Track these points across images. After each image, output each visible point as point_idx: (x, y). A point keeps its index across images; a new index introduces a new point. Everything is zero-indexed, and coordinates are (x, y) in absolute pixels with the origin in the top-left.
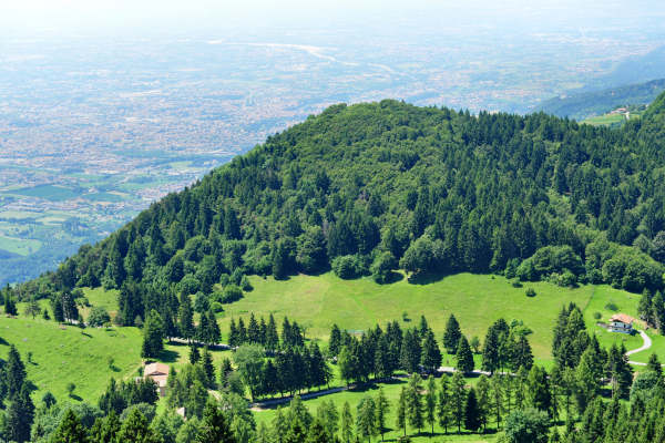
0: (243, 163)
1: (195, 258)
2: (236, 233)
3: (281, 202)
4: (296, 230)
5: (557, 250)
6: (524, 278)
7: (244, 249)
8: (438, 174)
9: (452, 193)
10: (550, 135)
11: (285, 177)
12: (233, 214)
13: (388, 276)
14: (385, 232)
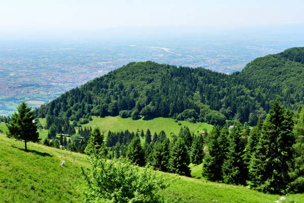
0: (98, 79)
1: (76, 109)
2: (91, 102)
3: (106, 92)
4: (109, 101)
5: (190, 111)
6: (179, 119)
7: (92, 107)
9: (160, 91)
11: (109, 84)
12: (90, 96)
13: (136, 117)
14: (137, 103)
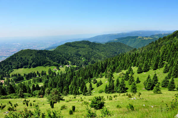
0: (11, 57)
1: (6, 68)
2: (11, 64)
3: (16, 61)
4: (18, 63)
5: (48, 63)
6: (45, 66)
7: (12, 66)
8: (35, 57)
9: (36, 58)
10: (46, 52)
11: (16, 58)
12: (11, 62)
13: (30, 67)
14: (29, 63)
